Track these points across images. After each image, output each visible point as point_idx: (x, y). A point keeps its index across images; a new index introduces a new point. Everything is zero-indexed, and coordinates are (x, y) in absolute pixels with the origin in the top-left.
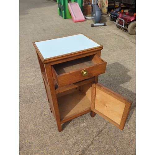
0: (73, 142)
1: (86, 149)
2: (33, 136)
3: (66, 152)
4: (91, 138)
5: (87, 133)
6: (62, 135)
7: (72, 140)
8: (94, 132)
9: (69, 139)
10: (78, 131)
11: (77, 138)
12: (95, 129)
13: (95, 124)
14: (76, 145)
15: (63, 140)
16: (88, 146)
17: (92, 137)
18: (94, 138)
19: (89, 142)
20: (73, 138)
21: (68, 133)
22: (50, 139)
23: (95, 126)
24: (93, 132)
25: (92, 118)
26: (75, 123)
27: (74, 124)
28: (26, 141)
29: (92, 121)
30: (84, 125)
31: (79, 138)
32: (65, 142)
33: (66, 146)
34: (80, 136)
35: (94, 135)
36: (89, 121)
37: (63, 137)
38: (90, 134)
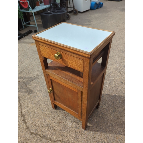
0: (49, 124)
1: (47, 138)
2: (43, 94)
3: (39, 122)
4: (59, 138)
5: (62, 131)
6: (51, 112)
7: (50, 121)
8: (67, 138)
9: (50, 119)
10: (60, 123)
11: (54, 125)
12: (71, 137)
13: (77, 135)
14: (47, 127)
15: (47, 114)
16: (50, 139)
17: (61, 138)
18: (60, 141)
19: (54, 138)
20: (52, 121)
21: (55, 115)
22: (45, 105)
23: (74, 135)
24: (66, 136)
25: (82, 128)
26: (68, 115)
27: (65, 115)
28: (38, 93)
29: (78, 130)
30: (70, 124)
31: (55, 126)
32: (47, 117)
33: (44, 120)
34: (56, 126)
35: (64, 140)
36: (76, 127)
37: (50, 113)
38: (62, 135)
